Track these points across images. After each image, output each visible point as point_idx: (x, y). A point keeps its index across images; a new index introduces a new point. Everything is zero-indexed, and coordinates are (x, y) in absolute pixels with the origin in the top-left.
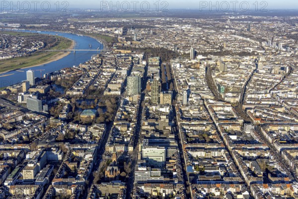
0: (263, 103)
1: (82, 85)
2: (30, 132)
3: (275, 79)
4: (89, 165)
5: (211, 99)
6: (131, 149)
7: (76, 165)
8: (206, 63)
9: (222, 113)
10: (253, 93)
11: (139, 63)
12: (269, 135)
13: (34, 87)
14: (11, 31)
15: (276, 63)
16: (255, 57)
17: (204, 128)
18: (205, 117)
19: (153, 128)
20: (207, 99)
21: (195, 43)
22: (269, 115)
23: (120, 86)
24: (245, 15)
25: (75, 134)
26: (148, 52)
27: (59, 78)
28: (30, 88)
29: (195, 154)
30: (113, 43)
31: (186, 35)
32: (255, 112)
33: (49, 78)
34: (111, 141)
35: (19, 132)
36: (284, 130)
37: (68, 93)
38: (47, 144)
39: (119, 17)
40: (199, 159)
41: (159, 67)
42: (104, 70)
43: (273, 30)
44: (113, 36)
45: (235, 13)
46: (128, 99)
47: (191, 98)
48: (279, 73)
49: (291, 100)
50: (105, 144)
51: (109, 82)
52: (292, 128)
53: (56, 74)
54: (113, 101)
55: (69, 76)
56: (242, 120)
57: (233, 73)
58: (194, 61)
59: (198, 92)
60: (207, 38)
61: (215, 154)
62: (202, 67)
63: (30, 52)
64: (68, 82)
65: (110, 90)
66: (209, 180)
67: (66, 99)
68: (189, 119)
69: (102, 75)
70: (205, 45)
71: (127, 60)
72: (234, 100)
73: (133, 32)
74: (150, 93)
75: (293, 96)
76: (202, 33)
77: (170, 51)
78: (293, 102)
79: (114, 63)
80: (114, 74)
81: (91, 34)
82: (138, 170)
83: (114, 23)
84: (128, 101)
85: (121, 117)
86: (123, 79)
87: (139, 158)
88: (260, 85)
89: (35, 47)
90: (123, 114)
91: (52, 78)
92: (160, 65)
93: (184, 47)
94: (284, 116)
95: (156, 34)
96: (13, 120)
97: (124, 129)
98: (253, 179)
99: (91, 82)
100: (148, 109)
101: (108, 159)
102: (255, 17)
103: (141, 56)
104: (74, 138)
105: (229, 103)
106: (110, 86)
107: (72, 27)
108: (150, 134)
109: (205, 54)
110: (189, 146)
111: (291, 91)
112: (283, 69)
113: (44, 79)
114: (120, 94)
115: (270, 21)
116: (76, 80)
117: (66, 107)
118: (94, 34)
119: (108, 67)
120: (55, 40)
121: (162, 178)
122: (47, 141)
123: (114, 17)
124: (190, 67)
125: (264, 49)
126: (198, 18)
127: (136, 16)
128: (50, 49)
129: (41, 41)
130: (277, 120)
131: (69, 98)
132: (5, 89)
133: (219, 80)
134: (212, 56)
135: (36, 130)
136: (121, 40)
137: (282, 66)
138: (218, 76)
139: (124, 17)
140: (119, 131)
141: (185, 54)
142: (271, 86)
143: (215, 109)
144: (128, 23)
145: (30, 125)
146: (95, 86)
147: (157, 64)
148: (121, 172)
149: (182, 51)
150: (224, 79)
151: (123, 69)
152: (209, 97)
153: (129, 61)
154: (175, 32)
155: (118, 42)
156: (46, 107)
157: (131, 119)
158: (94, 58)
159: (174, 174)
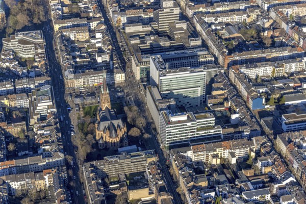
40: (264, 80)
61: (290, 68)
121: (220, 131)
159: (234, 117)
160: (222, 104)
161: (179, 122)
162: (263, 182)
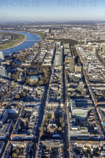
1: (30, 60)
6: (62, 105)
11: (59, 47)
13: (4, 61)
17: (104, 88)
19: (74, 90)
21: (85, 36)
23: (51, 60)
25: (26, 93)
26: (63, 41)
27: (18, 56)
28: (2, 61)
30: (45, 37)
31: (80, 32)
33: (13, 56)
34: (49, 99)
37: (22, 64)
38: (8, 102)
39: (47, 24)
41: (70, 49)
42: (41, 51)
44: (44, 33)
46: (56, 68)
47: (91, 67)
51: (44, 58)
53: (16, 53)
54: (48, 69)
55: (23, 54)
58: (87, 46)
60: (90, 34)
62: (94, 49)
63: (4, 42)
64: (23, 58)
65: (45, 63)
67: (21, 69)
68: (93, 82)
69: (41, 53)
70: (90, 37)
71: (52, 45)
74: (68, 65)
76: (87, 31)
77: (74, 41)
79: (46, 47)
80: (47, 53)
81: (34, 33)
82: (71, 129)
83: (44, 27)
84: (56, 70)
85: (53, 81)
86: (52, 56)
89: (7, 39)
90: (54, 79)
91: (14, 55)
93: (80, 38)
95: (65, 32)
97: (56, 89)
99: (35, 58)
100: (68, 75)
101: (48, 113)
103: (59, 43)
104: (26, 95)
106: (45, 60)
107: (25, 29)
108: (73, 95)
109: (92, 42)
110: (100, 104)
113: (10, 56)
114: (51, 65)
116: (27, 57)
117: (21, 74)
118: (35, 32)
119: (43, 49)
120: (17, 35)
121: (89, 135)
122: (9, 99)
124: (85, 49)
127: (54, 24)
128: (14, 40)
129: (10, 36)
131: (23, 68)
134: (96, 43)
135: (3, 90)
136: (49, 35)
139: (49, 25)
140: (53, 90)
141: (81, 42)
144: (51, 27)
146: (37, 60)
147: (68, 47)
149: (79, 41)
151: (51, 50)
153: (54, 46)
154: (74, 31)
155: (47, 36)
156: (10, 74)
157: (59, 82)
158: (36, 45)
160: (92, 121)
161: (75, 130)
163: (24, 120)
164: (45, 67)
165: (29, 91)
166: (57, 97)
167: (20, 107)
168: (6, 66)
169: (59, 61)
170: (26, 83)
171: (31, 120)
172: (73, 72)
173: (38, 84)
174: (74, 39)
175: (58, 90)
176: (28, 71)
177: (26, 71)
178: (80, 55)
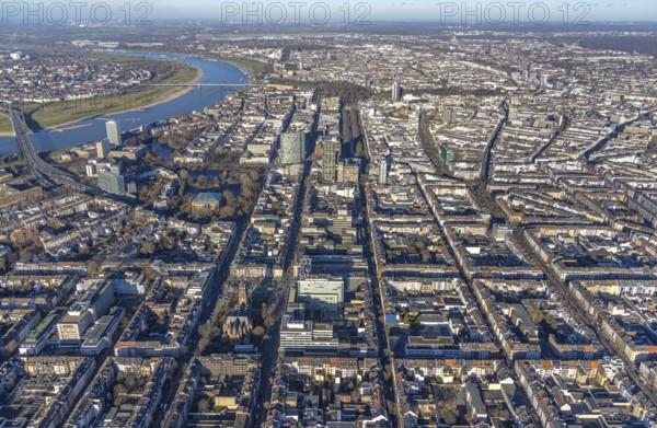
0: (523, 180)
1: (203, 145)
2: (94, 235)
3: (540, 136)
4: (193, 310)
5: (430, 174)
6: (278, 273)
7: (168, 309)
8: (418, 108)
9: (451, 199)
10: (505, 163)
11: (304, 108)
12: (542, 247)
13: (118, 148)
14: (102, 54)
15: (539, 107)
16: (502, 98)
17: (418, 229)
18: (419, 207)
19: (323, 231)
20: (422, 173)
21: (401, 74)
22: (537, 205)
23: (269, 148)
24: (480, 29)
25: (176, 240)
26: (321, 90)
27: (166, 133)
28: (112, 150)
29: (400, 286)
30: (264, 73)
31: (385, 61)
32: (511, 198)
33: (149, 132)
34: (242, 256)
35: (75, 234)
36: (568, 236)
37: (176, 159)
38: (118, 263)
39: (279, 32)
40: (410, 295)
41: (338, 114)
42: (244, 118)
43: (527, 53)
44: (266, 62)
45: (464, 26)
46: (280, 171)
47: (393, 170)
48: (547, 127)
49: (574, 176)
50: (229, 264)
51: (250, 141)
52: (583, 232)
53: (161, 125)
54: (255, 175)
55: (184, 129)
56: (489, 216)
57: (466, 126)
58: (398, 105)
59: (406, 160)
60: (420, 66)
61: (439, 286)
62: (413, 115)
63: (126, 88)
64: (180, 140)
65: (251, 155)
66: (430, 348)
67: (171, 172)
68: (390, 212)
69: (241, 127)
70: (416, 78)
71: (285, 102)
72: (471, 176)
73: (298, 54)
74: (320, 162)
75: (575, 168)
76: (411, 58)
77: (359, 88)
78: (578, 180)
80: (261, 125)
81: (230, 59)
82: (286, 329)
83: (269, 41)
84: (281, 176)
85: (265, 207)
86: (275, 135)
87: (292, 299)
88: (515, 147)
89: (136, 79)
90: (269, 201)
91: (153, 132)
92: (340, 111)
93: (382, 80)
94: (566, 208)
95: (335, 59)
96: (69, 212)
97: (270, 230)
98: (520, 348)
99: (219, 139)
100: (316, 192)
101: (233, 294)
102: (496, 34)
103: (309, 95)
104: (175, 247)
105: (462, 180)
107: (201, 47)
108: (315, 244)
109: (416, 92)
110: (390, 269)
111: (571, 160)
112: (551, 118)
113: (140, 133)
114: (267, 162)
115: (521, 39)
116: (193, 137)
117: (168, 187)
118: (235, 59)
120: (171, 67)
121: (336, 344)
122: (122, 255)
123: (271, 32)
124: (391, 114)
125: (516, 84)
126: (404, 34)
127: (305, 32)
128: (159, 82)
129: (147, 69)
130: (552, 216)
131: (176, 169)
132: (68, 153)
133: (442, 138)
134: (429, 96)
135: (107, 231)
136: (278, 68)
137: (550, 114)
138: (440, 132)
139: (286, 33)
140: (260, 234)
141: (383, 91)
142: (535, 149)
143: (437, 192)
144: (292, 41)
145: (96, 222)
146: (226, 147)
147: (335, 109)
148: (254, 327)
149: (377, 88)
150: (451, 135)
151: (277, 116)
152: (427, 170)
155: (273, 72)
156: (132, 187)
157: (284, 210)
158: (230, 99)
159: (360, 330)
160: (356, 314)
161: (295, 330)
162: (357, 413)
163: (159, 310)
164: (248, 167)
165: (185, 234)
166: (267, 253)
167: (152, 277)
168: (124, 163)
169: (293, 150)
170: (179, 213)
171: (178, 310)
172: (330, 184)
173: (218, 216)
174: (360, 82)
175: (273, 234)
176: (191, 179)
177: (186, 180)
178: (368, 132)
